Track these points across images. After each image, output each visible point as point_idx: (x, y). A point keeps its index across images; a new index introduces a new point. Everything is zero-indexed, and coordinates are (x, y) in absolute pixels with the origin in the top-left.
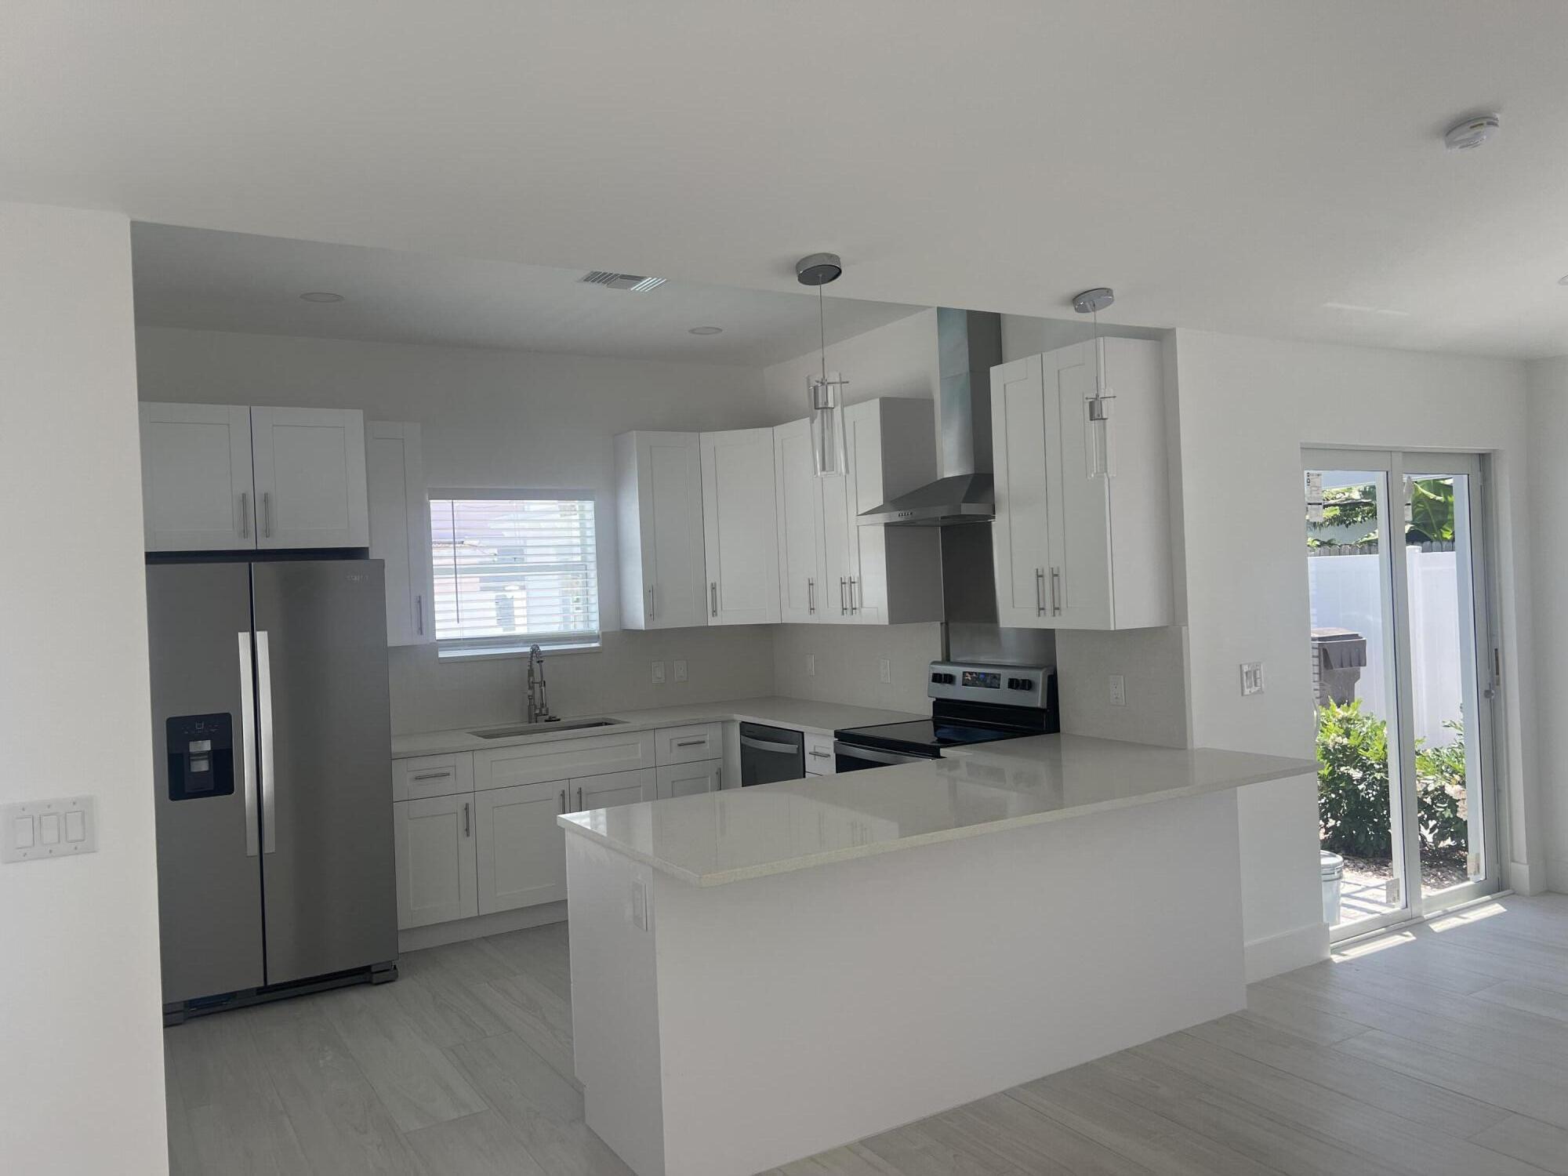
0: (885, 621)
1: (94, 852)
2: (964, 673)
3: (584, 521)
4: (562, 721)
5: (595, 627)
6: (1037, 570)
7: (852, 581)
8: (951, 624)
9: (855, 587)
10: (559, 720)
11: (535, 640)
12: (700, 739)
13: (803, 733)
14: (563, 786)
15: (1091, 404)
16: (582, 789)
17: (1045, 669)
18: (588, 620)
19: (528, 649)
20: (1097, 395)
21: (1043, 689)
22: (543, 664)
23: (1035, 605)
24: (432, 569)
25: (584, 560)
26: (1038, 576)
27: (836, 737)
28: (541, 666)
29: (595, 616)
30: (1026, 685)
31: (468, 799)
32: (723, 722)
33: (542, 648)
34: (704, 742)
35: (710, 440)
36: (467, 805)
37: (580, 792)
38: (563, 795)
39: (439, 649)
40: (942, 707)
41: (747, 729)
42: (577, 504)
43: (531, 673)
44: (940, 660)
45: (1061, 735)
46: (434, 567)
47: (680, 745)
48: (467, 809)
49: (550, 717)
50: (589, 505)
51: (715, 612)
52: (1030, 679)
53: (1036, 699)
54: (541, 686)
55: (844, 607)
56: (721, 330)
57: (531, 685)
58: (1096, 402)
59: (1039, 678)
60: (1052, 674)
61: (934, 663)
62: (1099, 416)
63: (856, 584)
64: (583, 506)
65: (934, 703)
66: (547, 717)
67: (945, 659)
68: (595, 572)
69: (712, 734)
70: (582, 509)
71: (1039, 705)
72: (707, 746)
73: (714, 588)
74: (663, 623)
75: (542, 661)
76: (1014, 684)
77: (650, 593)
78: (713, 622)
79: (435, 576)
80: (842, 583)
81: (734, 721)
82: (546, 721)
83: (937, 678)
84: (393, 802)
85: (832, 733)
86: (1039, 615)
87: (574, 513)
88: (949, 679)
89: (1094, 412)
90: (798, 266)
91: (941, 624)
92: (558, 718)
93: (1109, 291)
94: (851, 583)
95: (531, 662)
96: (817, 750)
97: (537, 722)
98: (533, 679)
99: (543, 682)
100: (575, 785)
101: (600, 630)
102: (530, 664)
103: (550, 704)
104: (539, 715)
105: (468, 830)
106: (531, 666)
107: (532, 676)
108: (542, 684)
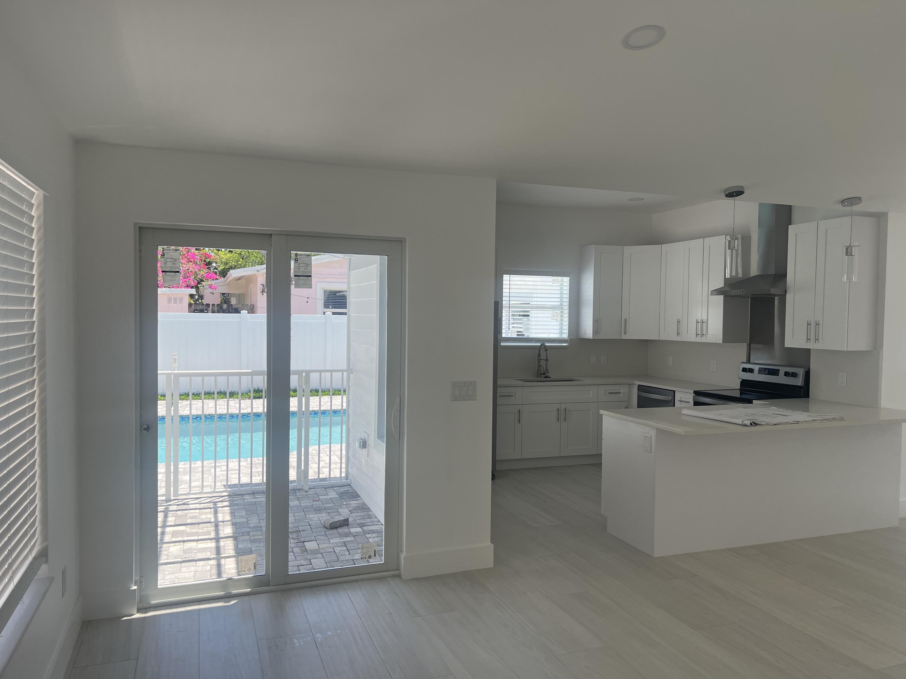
0: (721, 341)
1: (475, 400)
2: (759, 368)
3: (562, 286)
4: (551, 378)
5: (565, 336)
6: (808, 321)
7: (703, 321)
8: (752, 345)
9: (705, 324)
10: (550, 377)
11: (543, 341)
12: (619, 391)
13: (674, 391)
14: (558, 406)
15: (847, 249)
16: (567, 409)
17: (803, 368)
18: (561, 333)
19: (539, 344)
20: (850, 245)
21: (803, 377)
22: (547, 351)
23: (806, 337)
24: (503, 306)
25: (561, 305)
26: (808, 324)
27: (694, 393)
28: (546, 352)
29: (566, 331)
30: (794, 375)
31: (520, 407)
32: (629, 384)
33: (547, 344)
34: (620, 393)
35: (629, 250)
36: (520, 410)
37: (565, 410)
38: (558, 410)
39: (502, 341)
40: (744, 383)
41: (641, 388)
42: (559, 278)
43: (539, 355)
44: (745, 361)
45: (810, 399)
46: (503, 305)
47: (610, 393)
48: (519, 411)
49: (546, 376)
50: (566, 280)
51: (625, 333)
52: (797, 372)
53: (799, 382)
54: (546, 361)
55: (697, 334)
56: (644, 199)
57: (539, 360)
58: (849, 248)
59: (801, 372)
60: (807, 370)
61: (742, 363)
62: (850, 254)
63: (705, 323)
64: (562, 279)
65: (741, 382)
66: (545, 376)
67: (748, 361)
68: (568, 310)
69: (624, 390)
70: (562, 281)
71: (800, 384)
72: (622, 395)
73: (626, 321)
74: (602, 336)
75: (547, 350)
76: (787, 374)
77: (596, 322)
78: (624, 337)
79: (503, 309)
80: (697, 322)
81: (634, 384)
82: (544, 377)
83: (744, 370)
84: (497, 405)
86: (807, 342)
87: (558, 282)
88: (751, 371)
89: (848, 251)
90: (725, 191)
91: (747, 344)
92: (550, 376)
93: (860, 198)
94: (703, 322)
95: (540, 350)
96: (682, 399)
97: (541, 377)
98: (540, 358)
99: (548, 359)
100: (563, 406)
101: (568, 338)
102: (539, 351)
103: (547, 370)
104: (541, 374)
105: (519, 421)
106: (539, 352)
107: (540, 356)
108: (547, 360)
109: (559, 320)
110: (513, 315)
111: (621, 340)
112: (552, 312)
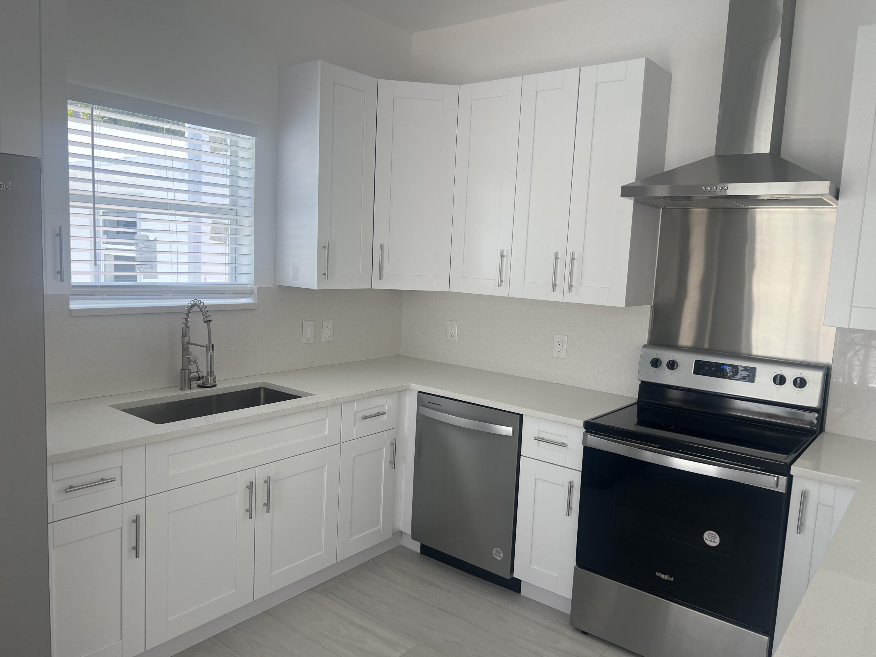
0: (623, 303)
2: (697, 361)
3: (236, 159)
5: (248, 279)
9: (576, 263)
11: (195, 292)
12: (380, 410)
13: (521, 416)
14: (248, 476)
16: (271, 477)
18: (234, 273)
21: (821, 389)
22: (210, 323)
25: (234, 203)
27: (584, 427)
28: (209, 327)
29: (250, 268)
30: (798, 383)
31: (137, 508)
34: (383, 414)
35: (389, 89)
36: (137, 516)
37: (268, 482)
38: (248, 487)
39: (73, 297)
41: (425, 399)
42: (228, 137)
43: (186, 331)
44: (647, 343)
47: (365, 418)
48: (136, 521)
50: (248, 142)
51: (381, 275)
52: (805, 377)
53: (812, 399)
54: (208, 351)
57: (186, 346)
64: (236, 141)
68: (252, 219)
70: (234, 144)
71: (814, 404)
73: (381, 250)
74: (338, 284)
77: (326, 248)
81: (410, 390)
83: (656, 363)
85: (581, 423)
88: (673, 365)
91: (651, 307)
95: (187, 319)
96: (542, 435)
97: (190, 389)
98: (189, 339)
99: (213, 345)
100: (262, 474)
101: (255, 285)
102: (184, 321)
103: (211, 373)
104: (191, 379)
105: (136, 549)
106: (186, 324)
107: (188, 335)
108: (211, 348)
109: (228, 242)
110: (107, 224)
111: (372, 291)
112: (210, 221)
